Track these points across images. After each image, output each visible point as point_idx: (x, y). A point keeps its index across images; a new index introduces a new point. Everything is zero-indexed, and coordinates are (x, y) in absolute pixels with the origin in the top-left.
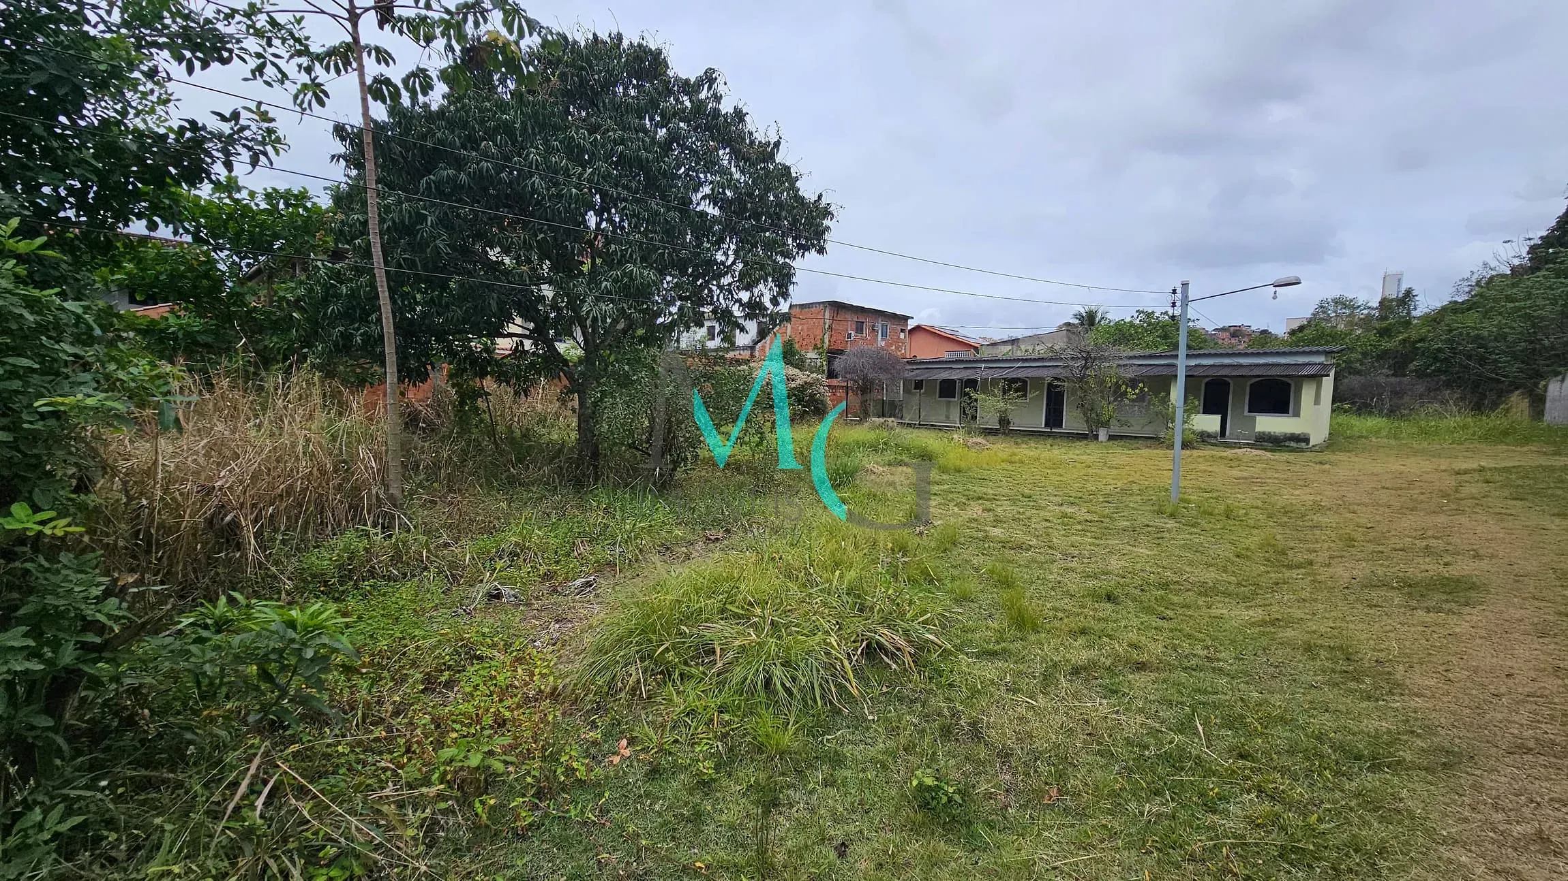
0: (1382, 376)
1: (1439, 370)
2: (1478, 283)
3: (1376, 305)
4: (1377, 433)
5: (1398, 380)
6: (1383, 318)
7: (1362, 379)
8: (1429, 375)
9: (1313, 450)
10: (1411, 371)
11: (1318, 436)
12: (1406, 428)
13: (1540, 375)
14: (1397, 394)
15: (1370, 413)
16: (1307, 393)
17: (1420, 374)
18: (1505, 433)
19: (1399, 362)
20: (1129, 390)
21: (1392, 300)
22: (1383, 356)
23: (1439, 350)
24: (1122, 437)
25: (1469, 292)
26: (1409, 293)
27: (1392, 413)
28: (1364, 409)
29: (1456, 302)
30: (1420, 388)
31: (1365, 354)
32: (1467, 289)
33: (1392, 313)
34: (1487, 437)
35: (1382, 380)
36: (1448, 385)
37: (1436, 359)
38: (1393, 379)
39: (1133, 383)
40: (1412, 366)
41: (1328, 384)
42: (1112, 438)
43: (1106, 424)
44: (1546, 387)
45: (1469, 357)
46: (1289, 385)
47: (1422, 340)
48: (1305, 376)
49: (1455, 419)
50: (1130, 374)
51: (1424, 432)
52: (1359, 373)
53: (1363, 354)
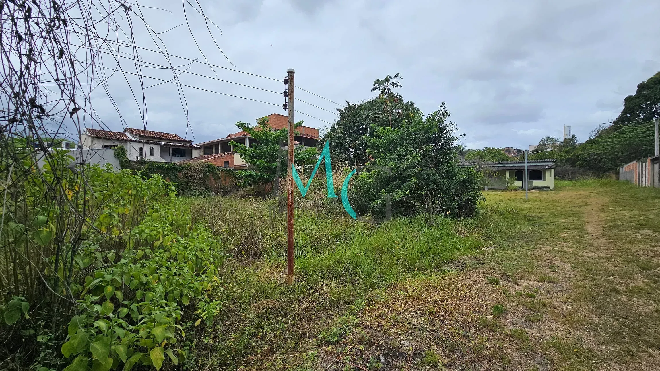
0: (568, 167)
1: (586, 165)
2: (598, 132)
3: (563, 141)
4: (568, 186)
5: (573, 168)
6: (565, 146)
7: (561, 168)
8: (582, 167)
9: (550, 190)
10: (577, 165)
11: (551, 187)
12: (577, 184)
13: (617, 166)
14: (573, 173)
15: (565, 180)
16: (548, 174)
17: (580, 166)
18: (606, 184)
19: (573, 162)
20: (494, 174)
21: (568, 139)
22: (568, 160)
23: (586, 158)
24: (492, 189)
25: (595, 135)
26: (574, 136)
27: (572, 179)
28: (563, 178)
29: (591, 139)
30: (581, 170)
31: (561, 160)
32: (595, 134)
33: (569, 144)
34: (601, 186)
35: (568, 168)
36: (589, 169)
37: (585, 161)
38: (571, 168)
39: (495, 172)
40: (577, 164)
41: (553, 170)
42: (489, 189)
43: (487, 186)
44: (619, 169)
45: (596, 160)
46: (541, 171)
47: (580, 155)
48: (547, 169)
49: (591, 180)
50: (493, 170)
51: (582, 185)
52: (560, 166)
53: (560, 160)
